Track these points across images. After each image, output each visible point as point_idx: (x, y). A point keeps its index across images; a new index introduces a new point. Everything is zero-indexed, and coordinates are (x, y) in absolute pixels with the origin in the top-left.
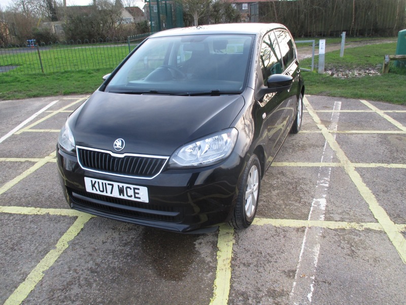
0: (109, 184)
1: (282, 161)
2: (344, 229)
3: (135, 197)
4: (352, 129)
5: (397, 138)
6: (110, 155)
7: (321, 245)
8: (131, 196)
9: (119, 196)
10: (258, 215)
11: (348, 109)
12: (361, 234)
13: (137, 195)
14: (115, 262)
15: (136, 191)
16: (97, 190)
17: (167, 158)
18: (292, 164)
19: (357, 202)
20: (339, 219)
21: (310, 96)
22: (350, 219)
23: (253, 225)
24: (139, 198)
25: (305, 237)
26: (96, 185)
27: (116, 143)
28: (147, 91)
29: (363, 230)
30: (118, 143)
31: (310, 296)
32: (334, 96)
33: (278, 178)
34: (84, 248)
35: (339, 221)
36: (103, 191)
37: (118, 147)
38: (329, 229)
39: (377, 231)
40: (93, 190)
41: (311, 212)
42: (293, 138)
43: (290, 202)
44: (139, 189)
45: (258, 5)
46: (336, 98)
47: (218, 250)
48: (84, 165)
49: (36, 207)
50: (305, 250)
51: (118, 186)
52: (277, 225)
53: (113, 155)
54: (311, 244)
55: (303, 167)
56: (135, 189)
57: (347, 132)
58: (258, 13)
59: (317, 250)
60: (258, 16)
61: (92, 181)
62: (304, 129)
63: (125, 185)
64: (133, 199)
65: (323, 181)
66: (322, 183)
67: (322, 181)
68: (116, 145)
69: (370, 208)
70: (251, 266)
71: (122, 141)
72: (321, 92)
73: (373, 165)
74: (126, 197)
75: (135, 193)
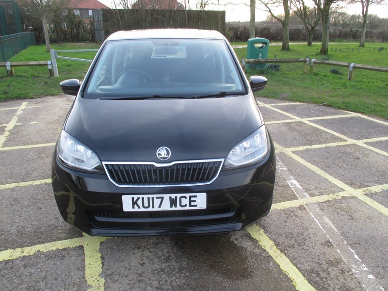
0: (157, 198)
2: (329, 201)
3: (190, 206)
5: (297, 125)
6: (153, 165)
7: (327, 217)
8: (186, 206)
9: (169, 209)
13: (193, 204)
14: (174, 280)
15: (193, 199)
16: (139, 207)
17: (223, 160)
19: (318, 178)
20: (319, 194)
22: (326, 192)
24: (196, 206)
25: (310, 213)
26: (140, 202)
27: (159, 152)
28: (150, 96)
29: (342, 199)
30: (163, 152)
31: (356, 256)
34: (126, 277)
36: (148, 207)
37: (163, 156)
38: (319, 202)
39: (350, 197)
40: (133, 207)
41: (295, 193)
44: (196, 196)
47: (257, 241)
48: (119, 182)
49: (14, 249)
50: (321, 223)
51: (170, 197)
52: (282, 208)
53: (157, 165)
54: (319, 217)
56: (190, 197)
58: (102, 19)
59: (327, 220)
60: (102, 22)
61: (133, 198)
63: (179, 195)
64: (188, 208)
65: (279, 166)
68: (159, 154)
69: (330, 181)
70: (296, 246)
71: (166, 149)
73: (301, 148)
74: (179, 208)
75: (191, 201)
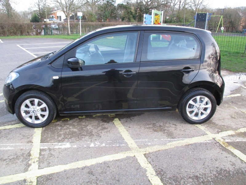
2: (30, 156)
7: (13, 149)
22: (42, 158)
25: (22, 144)
29: (28, 163)
35: (41, 154)
38: (31, 151)
39: (28, 169)
41: (50, 143)
57: (230, 147)
69: (60, 165)
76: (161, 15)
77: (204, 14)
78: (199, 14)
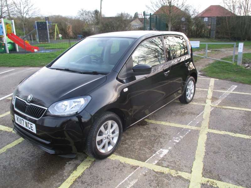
0: (22, 120)
1: (162, 121)
2: (163, 173)
4: (229, 106)
6: (25, 103)
7: (138, 180)
8: (30, 128)
9: (26, 127)
10: (117, 153)
11: (239, 92)
12: (172, 179)
13: (32, 128)
15: (32, 126)
16: (18, 122)
17: (46, 109)
18: (167, 124)
19: (189, 156)
21: (218, 80)
22: (173, 167)
23: (108, 159)
24: (33, 130)
25: (133, 172)
26: (18, 119)
29: (175, 177)
32: (235, 82)
33: (150, 131)
35: (165, 167)
37: (29, 99)
38: (153, 171)
39: (185, 179)
41: (151, 157)
42: (182, 107)
43: (144, 148)
45: (216, 19)
46: (236, 83)
47: (76, 170)
48: (16, 108)
50: (126, 181)
51: (25, 121)
52: (123, 162)
53: (27, 103)
54: (133, 178)
55: (173, 126)
56: (31, 124)
57: (224, 107)
59: (133, 183)
60: (215, 25)
61: (17, 117)
62: (196, 102)
63: (28, 122)
64: (30, 130)
65: (178, 138)
66: (175, 139)
67: (176, 138)
69: (194, 162)
70: (86, 184)
71: (31, 96)
72: (228, 78)
73: (222, 133)
76: (12, 24)
77: (44, 22)
78: (39, 22)
